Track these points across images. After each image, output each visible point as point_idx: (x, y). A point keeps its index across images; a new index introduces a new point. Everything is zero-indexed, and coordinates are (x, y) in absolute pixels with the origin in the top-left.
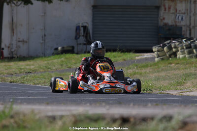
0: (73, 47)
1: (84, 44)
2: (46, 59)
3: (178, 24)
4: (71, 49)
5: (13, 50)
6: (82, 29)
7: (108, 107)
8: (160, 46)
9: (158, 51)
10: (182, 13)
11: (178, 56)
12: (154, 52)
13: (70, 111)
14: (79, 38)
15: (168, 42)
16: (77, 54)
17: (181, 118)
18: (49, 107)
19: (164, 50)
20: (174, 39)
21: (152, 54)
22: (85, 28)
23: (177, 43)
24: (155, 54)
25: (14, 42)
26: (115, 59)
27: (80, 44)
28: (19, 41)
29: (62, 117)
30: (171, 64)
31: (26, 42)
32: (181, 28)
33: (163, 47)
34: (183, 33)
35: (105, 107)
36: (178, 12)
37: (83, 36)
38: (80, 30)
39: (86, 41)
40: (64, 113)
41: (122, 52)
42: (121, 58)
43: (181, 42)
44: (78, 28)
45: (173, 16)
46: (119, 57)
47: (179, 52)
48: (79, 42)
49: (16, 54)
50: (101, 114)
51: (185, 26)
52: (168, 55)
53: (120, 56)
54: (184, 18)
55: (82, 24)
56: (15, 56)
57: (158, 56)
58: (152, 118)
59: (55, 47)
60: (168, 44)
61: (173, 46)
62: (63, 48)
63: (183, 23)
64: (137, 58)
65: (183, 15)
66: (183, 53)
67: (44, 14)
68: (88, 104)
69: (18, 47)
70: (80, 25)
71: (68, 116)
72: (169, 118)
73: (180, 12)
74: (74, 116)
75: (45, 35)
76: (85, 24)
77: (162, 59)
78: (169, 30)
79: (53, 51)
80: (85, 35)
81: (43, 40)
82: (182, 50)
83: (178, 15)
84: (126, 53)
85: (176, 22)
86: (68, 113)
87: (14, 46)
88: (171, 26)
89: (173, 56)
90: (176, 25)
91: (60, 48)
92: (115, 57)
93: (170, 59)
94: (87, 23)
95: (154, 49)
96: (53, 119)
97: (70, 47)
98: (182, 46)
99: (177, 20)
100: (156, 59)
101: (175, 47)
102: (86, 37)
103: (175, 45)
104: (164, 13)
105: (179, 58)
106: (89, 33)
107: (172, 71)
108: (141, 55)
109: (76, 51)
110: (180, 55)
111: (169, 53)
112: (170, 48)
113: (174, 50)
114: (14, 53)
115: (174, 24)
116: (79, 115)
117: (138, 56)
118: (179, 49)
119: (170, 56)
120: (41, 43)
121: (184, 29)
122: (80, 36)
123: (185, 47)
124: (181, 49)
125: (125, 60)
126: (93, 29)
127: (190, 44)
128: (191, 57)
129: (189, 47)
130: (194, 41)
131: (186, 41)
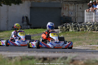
1: (26, 25)
2: (8, 32)
3: (70, 16)
6: (25, 18)
7: (37, 53)
8: (62, 26)
9: (61, 28)
10: (72, 11)
12: (59, 29)
13: (19, 55)
14: (24, 22)
15: (65, 24)
16: (23, 29)
17: (71, 58)
18: (9, 53)
19: (63, 28)
20: (68, 23)
21: (58, 30)
22: (27, 17)
23: (69, 25)
24: (59, 30)
26: (41, 32)
27: (24, 25)
29: (15, 57)
30: (66, 34)
32: (71, 18)
33: (63, 27)
34: (72, 20)
35: (35, 53)
36: (70, 10)
37: (26, 21)
38: (24, 18)
39: (27, 24)
40: (16, 56)
41: (44, 29)
43: (71, 24)
44: (23, 18)
45: (68, 12)
46: (42, 31)
47: (70, 29)
48: (24, 24)
50: (34, 56)
51: (73, 17)
52: (65, 30)
54: (72, 13)
57: (61, 31)
58: (58, 58)
59: (13, 26)
60: (65, 25)
61: (67, 26)
63: (72, 16)
65: (72, 12)
66: (72, 29)
67: (7, 11)
68: (28, 52)
70: (24, 16)
71: (18, 57)
72: (66, 58)
73: (71, 10)
74: (21, 57)
75: (8, 21)
76: (27, 16)
77: (63, 32)
78: (66, 18)
79: (11, 28)
80: (27, 21)
81: (7, 23)
83: (70, 12)
85: (69, 15)
86: (18, 56)
88: (67, 17)
89: (67, 31)
90: (69, 17)
93: (66, 32)
95: (59, 27)
96: (11, 58)
98: (72, 26)
99: (69, 14)
100: (60, 32)
101: (69, 26)
102: (27, 22)
103: (68, 25)
104: (63, 11)
105: (70, 31)
106: (29, 20)
107: (67, 38)
109: (22, 28)
110: (71, 30)
111: (65, 29)
112: (66, 27)
113: (68, 28)
115: (68, 16)
116: (23, 57)
118: (70, 27)
119: (66, 31)
120: (6, 24)
121: (72, 18)
122: (24, 21)
123: (73, 27)
124: (71, 27)
126: (30, 18)
127: (75, 25)
128: (76, 31)
129: (75, 26)
130: (77, 24)
131: (73, 24)
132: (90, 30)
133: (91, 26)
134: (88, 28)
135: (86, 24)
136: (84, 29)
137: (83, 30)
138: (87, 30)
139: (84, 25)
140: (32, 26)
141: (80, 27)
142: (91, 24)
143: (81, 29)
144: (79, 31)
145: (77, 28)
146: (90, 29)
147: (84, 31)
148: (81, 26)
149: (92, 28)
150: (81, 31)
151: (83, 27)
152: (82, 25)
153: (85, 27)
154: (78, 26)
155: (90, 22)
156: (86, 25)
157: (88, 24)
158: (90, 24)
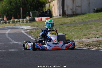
5: (74, 11)
25: (74, 7)
28: (77, 6)
31: (80, 7)
49: (75, 13)
56: (75, 14)
69: (76, 9)
87: (75, 9)
91: (96, 9)
114: (75, 12)
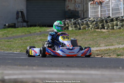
0: (15, 24)
1: (22, 22)
4: (14, 25)
6: (20, 13)
11: (69, 29)
14: (18, 18)
15: (64, 20)
16: (18, 28)
22: (22, 12)
23: (68, 21)
27: (19, 22)
36: (76, 2)
37: (21, 17)
39: (23, 20)
42: (38, 30)
43: (71, 21)
44: (18, 13)
47: (70, 27)
51: (80, 11)
53: (38, 29)
54: (80, 6)
55: (20, 10)
61: (66, 23)
62: (9, 24)
64: (48, 30)
66: (72, 27)
70: (19, 11)
76: (22, 10)
78: (71, 13)
79: (3, 26)
82: (71, 25)
84: (42, 28)
89: (66, 29)
90: (76, 10)
91: (7, 25)
92: (35, 30)
93: (65, 31)
94: (23, 9)
97: (13, 24)
99: (76, 7)
101: (68, 24)
102: (23, 18)
104: (68, 3)
108: (51, 29)
109: (17, 26)
110: (70, 29)
113: (67, 25)
115: (74, 9)
117: (48, 29)
118: (70, 25)
122: (19, 17)
123: (72, 24)
125: (40, 32)
126: (27, 13)
127: (76, 22)
128: (76, 29)
129: (75, 24)
130: (78, 20)
131: (73, 20)
132: (93, 28)
133: (94, 23)
134: (91, 26)
135: (89, 20)
136: (86, 27)
137: (84, 28)
138: (90, 28)
139: (86, 22)
140: (29, 24)
141: (81, 25)
142: (95, 21)
143: (82, 26)
144: (80, 29)
145: (78, 26)
146: (93, 26)
147: (86, 29)
148: (82, 23)
149: (95, 26)
150: (83, 29)
151: (84, 24)
152: (83, 21)
153: (87, 24)
154: (79, 23)
155: (94, 18)
156: (88, 22)
157: (90, 20)
158: (93, 20)
